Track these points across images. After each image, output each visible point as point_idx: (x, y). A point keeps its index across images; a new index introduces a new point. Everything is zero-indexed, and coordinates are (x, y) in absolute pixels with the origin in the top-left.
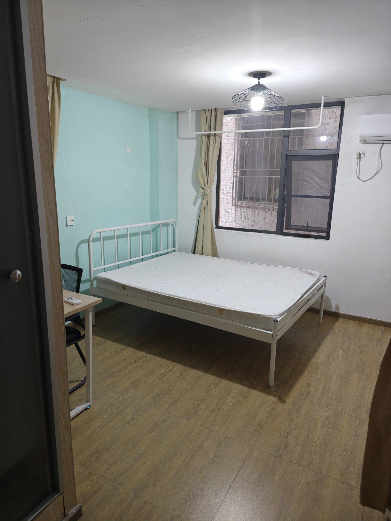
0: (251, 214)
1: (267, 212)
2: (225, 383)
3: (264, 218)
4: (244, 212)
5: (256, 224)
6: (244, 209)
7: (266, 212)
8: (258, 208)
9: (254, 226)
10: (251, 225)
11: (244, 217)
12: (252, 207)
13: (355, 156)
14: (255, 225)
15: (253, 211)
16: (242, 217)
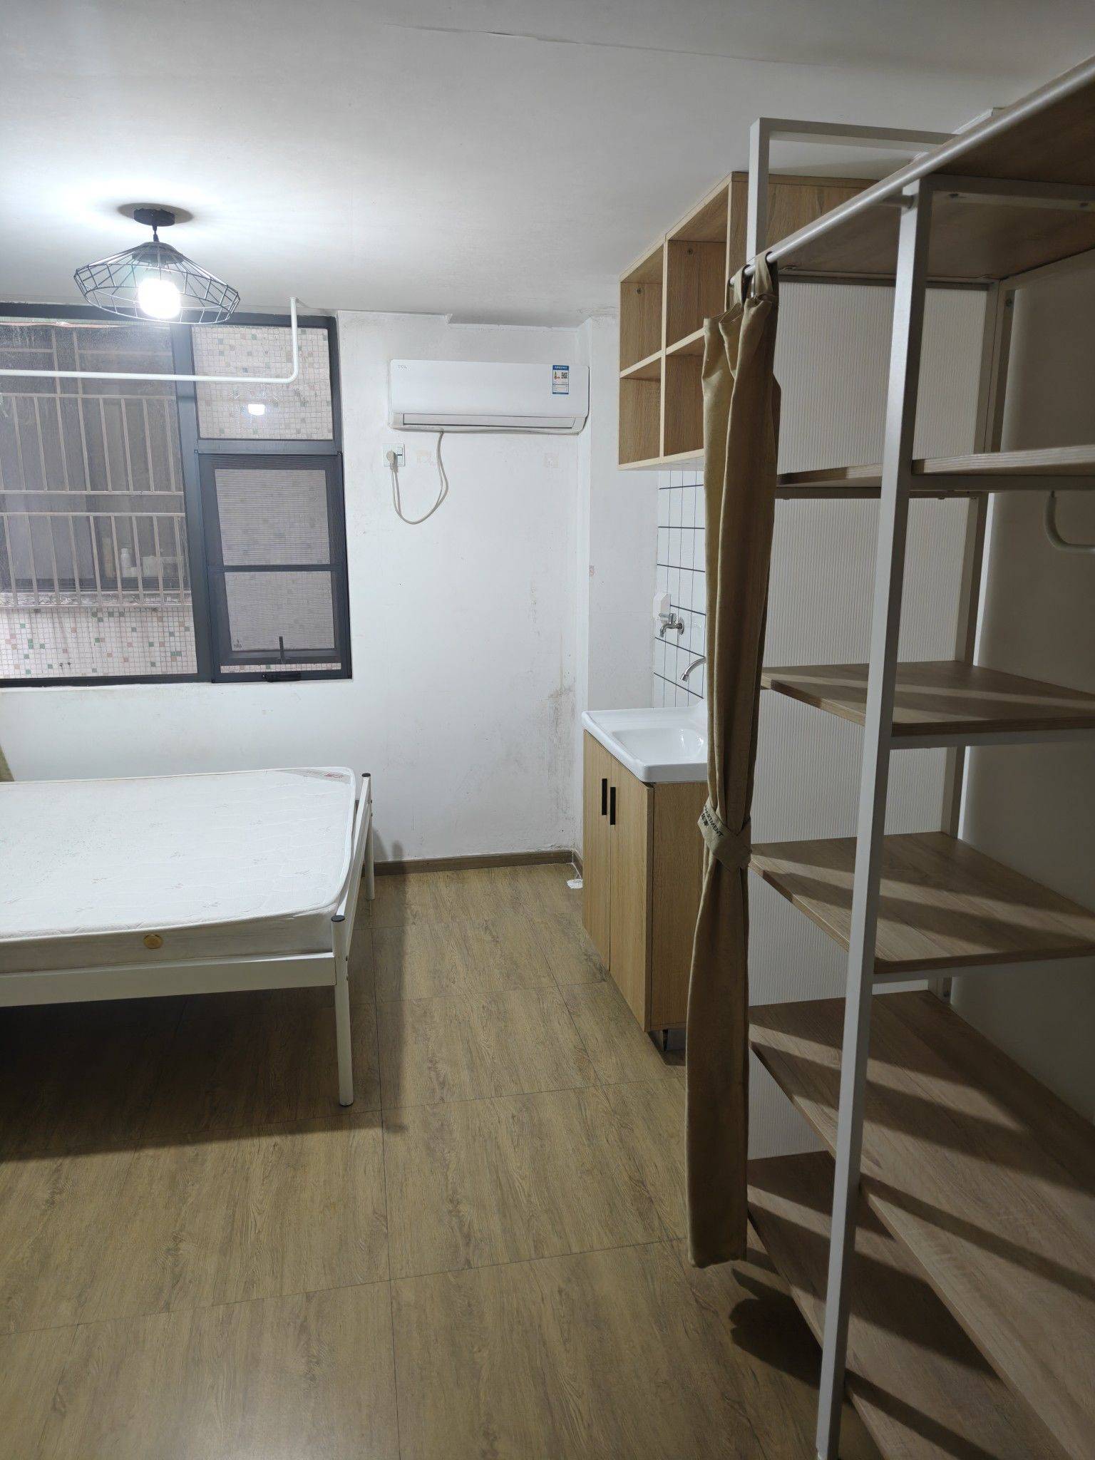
0: (51, 630)
1: (106, 619)
2: (214, 1153)
3: (98, 640)
4: (23, 626)
5: (71, 661)
6: (22, 615)
7: (100, 620)
8: (70, 611)
9: (66, 666)
10: (55, 666)
11: (25, 641)
12: (51, 608)
13: (384, 462)
14: (69, 664)
15: (56, 620)
16: (19, 642)
